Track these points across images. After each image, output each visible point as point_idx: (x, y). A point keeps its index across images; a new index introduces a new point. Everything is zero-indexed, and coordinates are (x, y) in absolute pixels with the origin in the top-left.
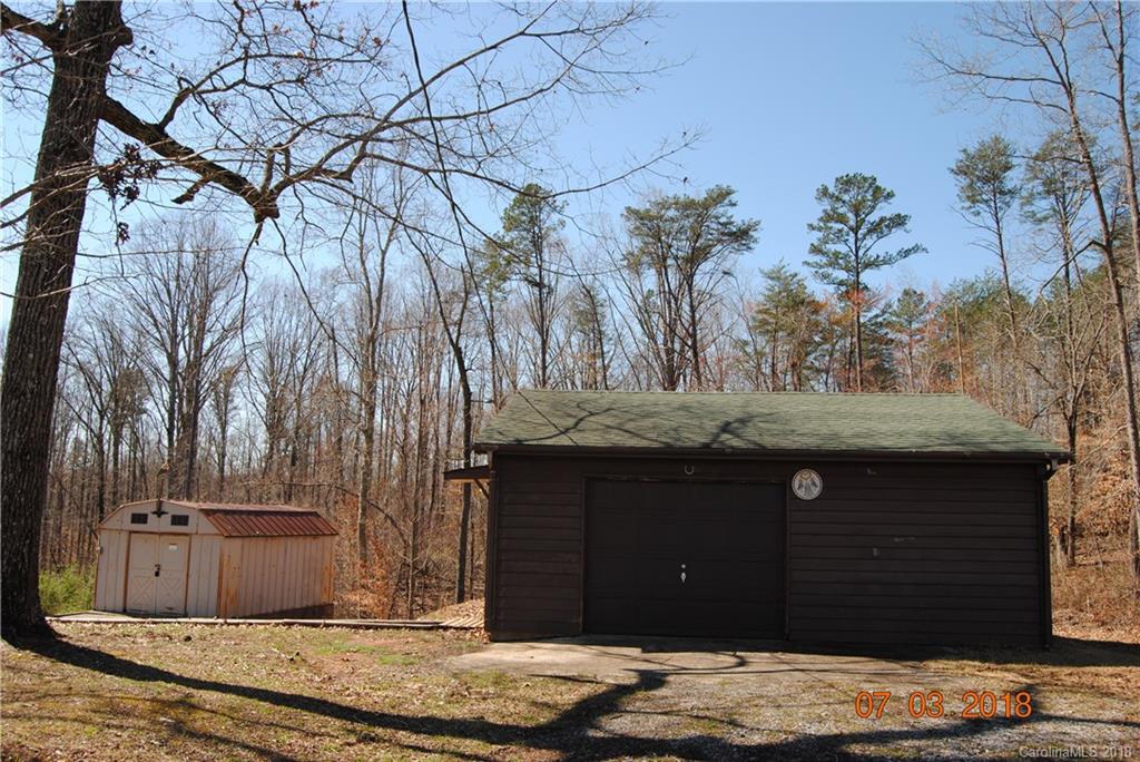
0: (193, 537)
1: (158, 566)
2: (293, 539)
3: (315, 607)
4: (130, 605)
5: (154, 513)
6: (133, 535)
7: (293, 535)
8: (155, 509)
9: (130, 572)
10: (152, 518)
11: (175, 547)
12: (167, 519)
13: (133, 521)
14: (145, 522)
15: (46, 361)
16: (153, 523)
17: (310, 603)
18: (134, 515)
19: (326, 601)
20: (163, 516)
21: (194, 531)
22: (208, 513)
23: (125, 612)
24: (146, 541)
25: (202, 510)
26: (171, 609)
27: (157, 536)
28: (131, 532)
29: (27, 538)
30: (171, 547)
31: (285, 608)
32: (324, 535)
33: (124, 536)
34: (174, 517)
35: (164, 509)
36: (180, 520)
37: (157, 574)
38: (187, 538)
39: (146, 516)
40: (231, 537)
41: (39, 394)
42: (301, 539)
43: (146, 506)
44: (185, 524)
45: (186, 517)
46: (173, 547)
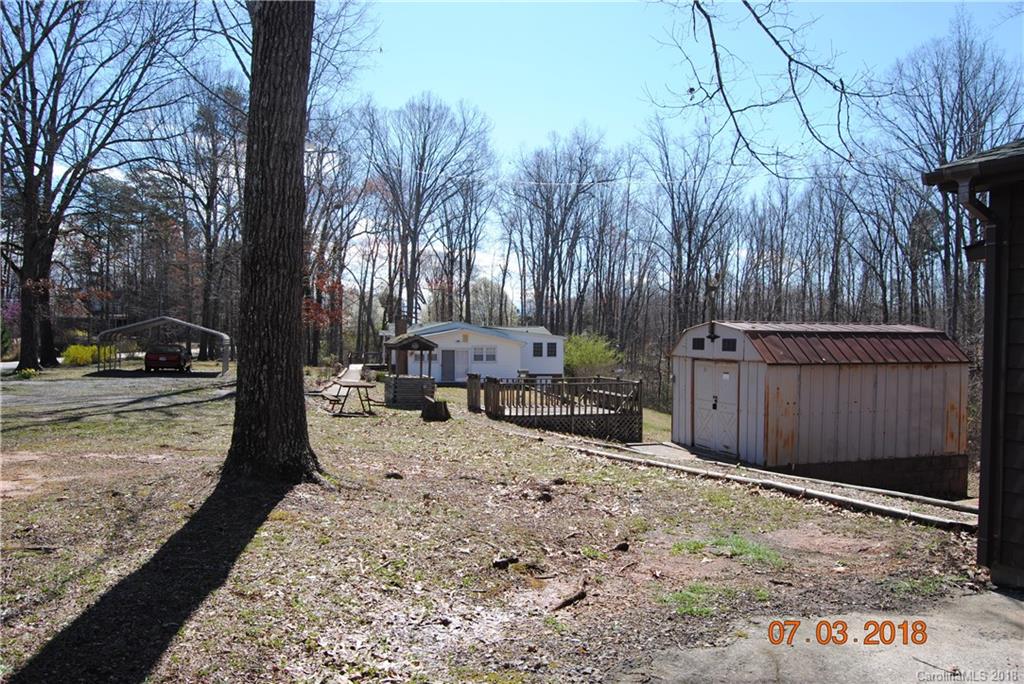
0: (742, 364)
1: (716, 397)
2: (889, 368)
3: (932, 457)
4: (697, 440)
6: (696, 362)
7: (886, 363)
8: (708, 334)
9: (695, 403)
10: (707, 342)
11: (728, 376)
12: (719, 342)
13: (694, 347)
14: (702, 348)
15: (269, 149)
16: (709, 349)
17: (924, 452)
18: (694, 341)
19: (956, 450)
20: (716, 340)
21: (741, 358)
22: (753, 335)
23: (692, 446)
24: (705, 370)
25: (746, 332)
26: (727, 447)
27: (713, 364)
28: (693, 359)
29: (263, 363)
31: (879, 455)
32: (945, 363)
33: (689, 362)
34: (724, 341)
35: (716, 332)
36: (730, 345)
37: (715, 407)
38: (736, 365)
39: (703, 341)
40: (778, 364)
41: (264, 192)
42: (902, 369)
43: (702, 332)
44: (734, 349)
45: (734, 341)
46: (726, 376)
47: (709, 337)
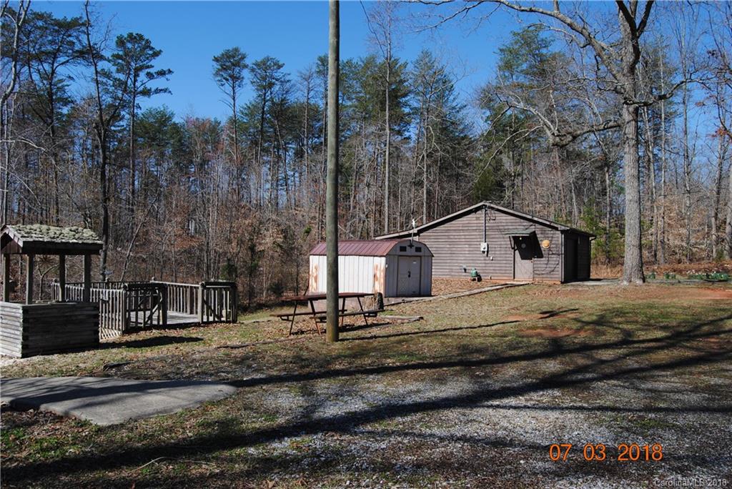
0: (423, 257)
1: (409, 272)
4: (399, 293)
6: (400, 257)
9: (400, 276)
10: (408, 248)
12: (414, 248)
13: (401, 250)
14: (405, 251)
16: (408, 251)
18: (401, 247)
20: (412, 247)
21: (423, 254)
23: (397, 296)
24: (405, 260)
26: (414, 293)
27: (410, 258)
33: (396, 258)
34: (416, 247)
35: (412, 243)
37: (409, 276)
38: (420, 258)
39: (405, 247)
43: (406, 242)
44: (420, 251)
45: (420, 248)
46: (415, 263)
47: (409, 246)
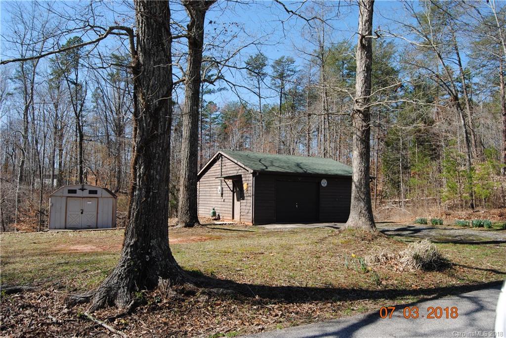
0: (99, 198)
1: (82, 210)
4: (68, 226)
5: (80, 189)
6: (68, 198)
9: (68, 212)
10: (79, 191)
11: (90, 203)
12: (87, 191)
13: (69, 193)
14: (75, 193)
16: (79, 193)
18: (69, 190)
20: (85, 191)
21: (100, 196)
23: (66, 228)
24: (75, 201)
26: (89, 226)
27: (81, 199)
28: (68, 197)
30: (88, 202)
33: (64, 199)
34: (90, 191)
35: (85, 187)
36: (93, 192)
37: (82, 213)
38: (97, 199)
39: (76, 190)
43: (76, 187)
45: (96, 191)
